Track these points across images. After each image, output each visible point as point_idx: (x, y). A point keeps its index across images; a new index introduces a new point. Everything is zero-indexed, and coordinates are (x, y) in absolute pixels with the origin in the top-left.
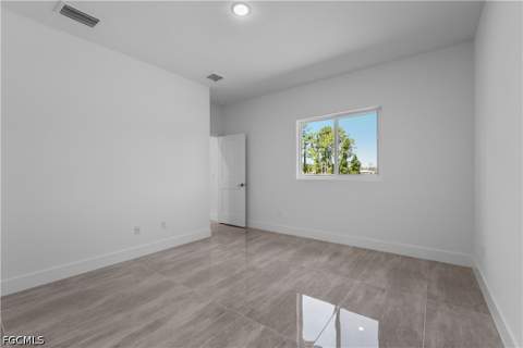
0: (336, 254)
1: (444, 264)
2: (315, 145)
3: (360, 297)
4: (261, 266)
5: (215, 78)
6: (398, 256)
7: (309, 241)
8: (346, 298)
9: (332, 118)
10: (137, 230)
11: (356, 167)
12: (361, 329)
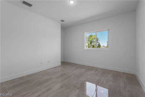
0: (97, 70)
1: (127, 73)
2: (88, 40)
3: (105, 83)
4: (76, 73)
5: (63, 21)
6: (114, 71)
7: (89, 67)
8: (101, 83)
9: (95, 32)
10: (41, 63)
11: (99, 46)
12: (102, 92)
